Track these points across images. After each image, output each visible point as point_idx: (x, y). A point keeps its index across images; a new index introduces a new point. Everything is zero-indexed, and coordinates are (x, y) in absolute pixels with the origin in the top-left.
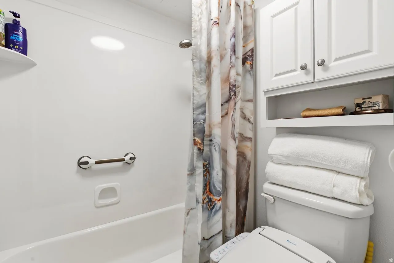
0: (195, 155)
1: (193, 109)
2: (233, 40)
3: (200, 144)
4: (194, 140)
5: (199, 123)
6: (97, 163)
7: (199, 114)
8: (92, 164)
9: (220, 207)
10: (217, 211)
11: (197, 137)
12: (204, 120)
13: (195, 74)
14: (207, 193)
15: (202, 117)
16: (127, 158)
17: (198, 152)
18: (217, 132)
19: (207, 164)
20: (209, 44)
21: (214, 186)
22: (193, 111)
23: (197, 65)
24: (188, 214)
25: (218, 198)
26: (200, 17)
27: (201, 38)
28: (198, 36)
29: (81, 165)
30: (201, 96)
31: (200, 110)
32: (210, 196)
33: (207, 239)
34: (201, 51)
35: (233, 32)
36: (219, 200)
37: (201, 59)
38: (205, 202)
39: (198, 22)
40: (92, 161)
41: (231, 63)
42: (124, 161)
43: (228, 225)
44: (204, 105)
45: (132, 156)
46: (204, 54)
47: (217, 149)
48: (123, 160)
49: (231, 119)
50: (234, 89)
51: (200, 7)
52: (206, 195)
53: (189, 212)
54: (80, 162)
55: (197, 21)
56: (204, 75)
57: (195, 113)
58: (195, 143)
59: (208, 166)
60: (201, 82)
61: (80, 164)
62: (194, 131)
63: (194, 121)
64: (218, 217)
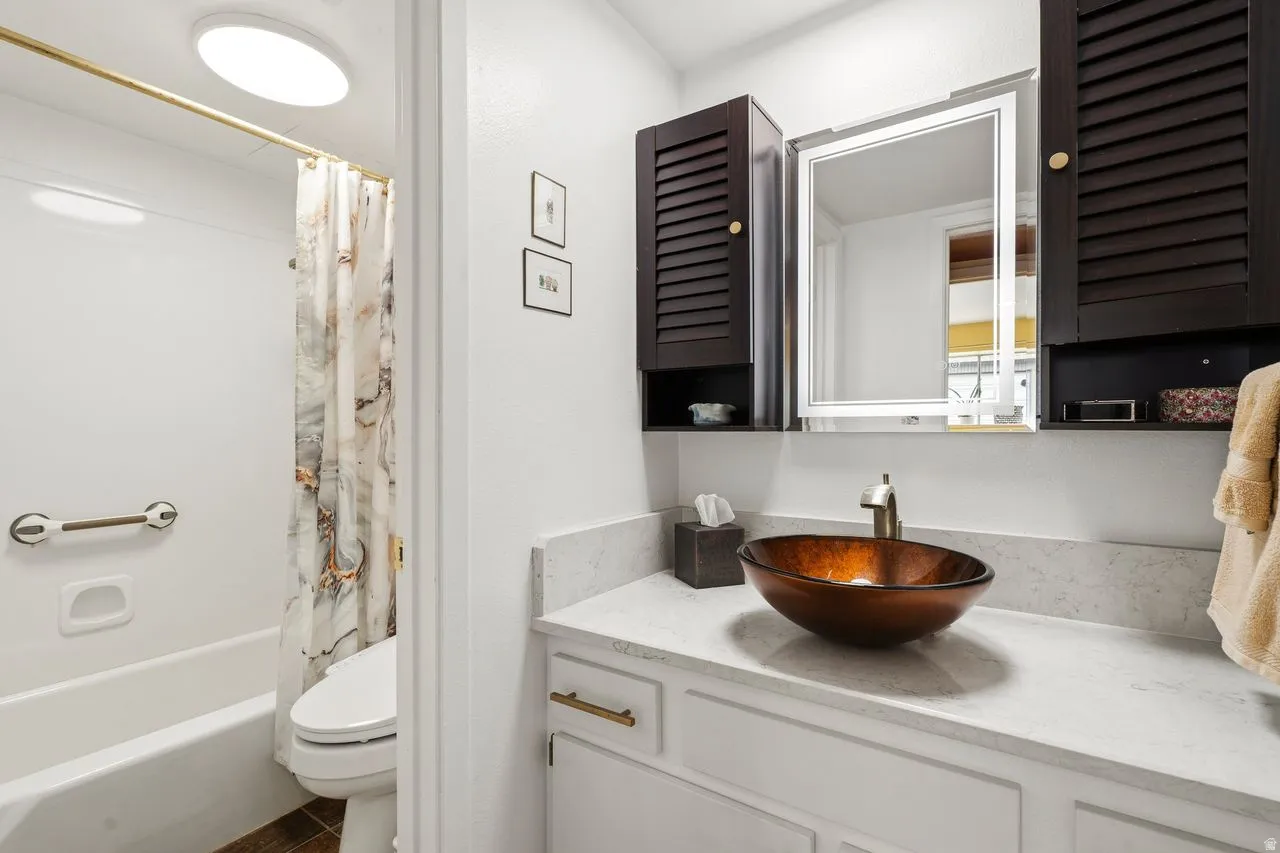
0: (300, 498)
1: (296, 416)
2: (387, 285)
3: (310, 477)
4: (297, 471)
5: (309, 439)
6: (66, 528)
7: (309, 424)
8: (54, 532)
9: (351, 590)
10: (344, 596)
11: (304, 466)
12: (321, 436)
13: (300, 351)
14: (330, 567)
15: (318, 429)
16: (153, 516)
17: (306, 492)
18: (347, 456)
19: (331, 515)
20: (332, 295)
21: (340, 553)
22: (296, 420)
23: (307, 334)
24: (288, 608)
25: (347, 573)
26: (314, 244)
27: (315, 285)
28: (309, 281)
29: (19, 536)
30: (314, 390)
31: (312, 418)
32: (335, 573)
33: (329, 653)
34: (313, 309)
35: (387, 270)
36: (349, 577)
37: (314, 323)
38: (327, 584)
39: (309, 254)
40: (53, 525)
41: (382, 327)
42: (146, 523)
43: (370, 619)
44: (321, 407)
45: (168, 509)
46: (321, 315)
47: (345, 485)
48: (143, 519)
49: (378, 433)
50: (386, 376)
51: (314, 226)
52: (329, 571)
53: (290, 604)
54: (18, 527)
55: (307, 252)
56: (320, 353)
57: (300, 422)
58: (299, 478)
59: (332, 518)
60: (314, 365)
61: (15, 532)
62: (297, 454)
63: (297, 438)
64: (349, 605)
